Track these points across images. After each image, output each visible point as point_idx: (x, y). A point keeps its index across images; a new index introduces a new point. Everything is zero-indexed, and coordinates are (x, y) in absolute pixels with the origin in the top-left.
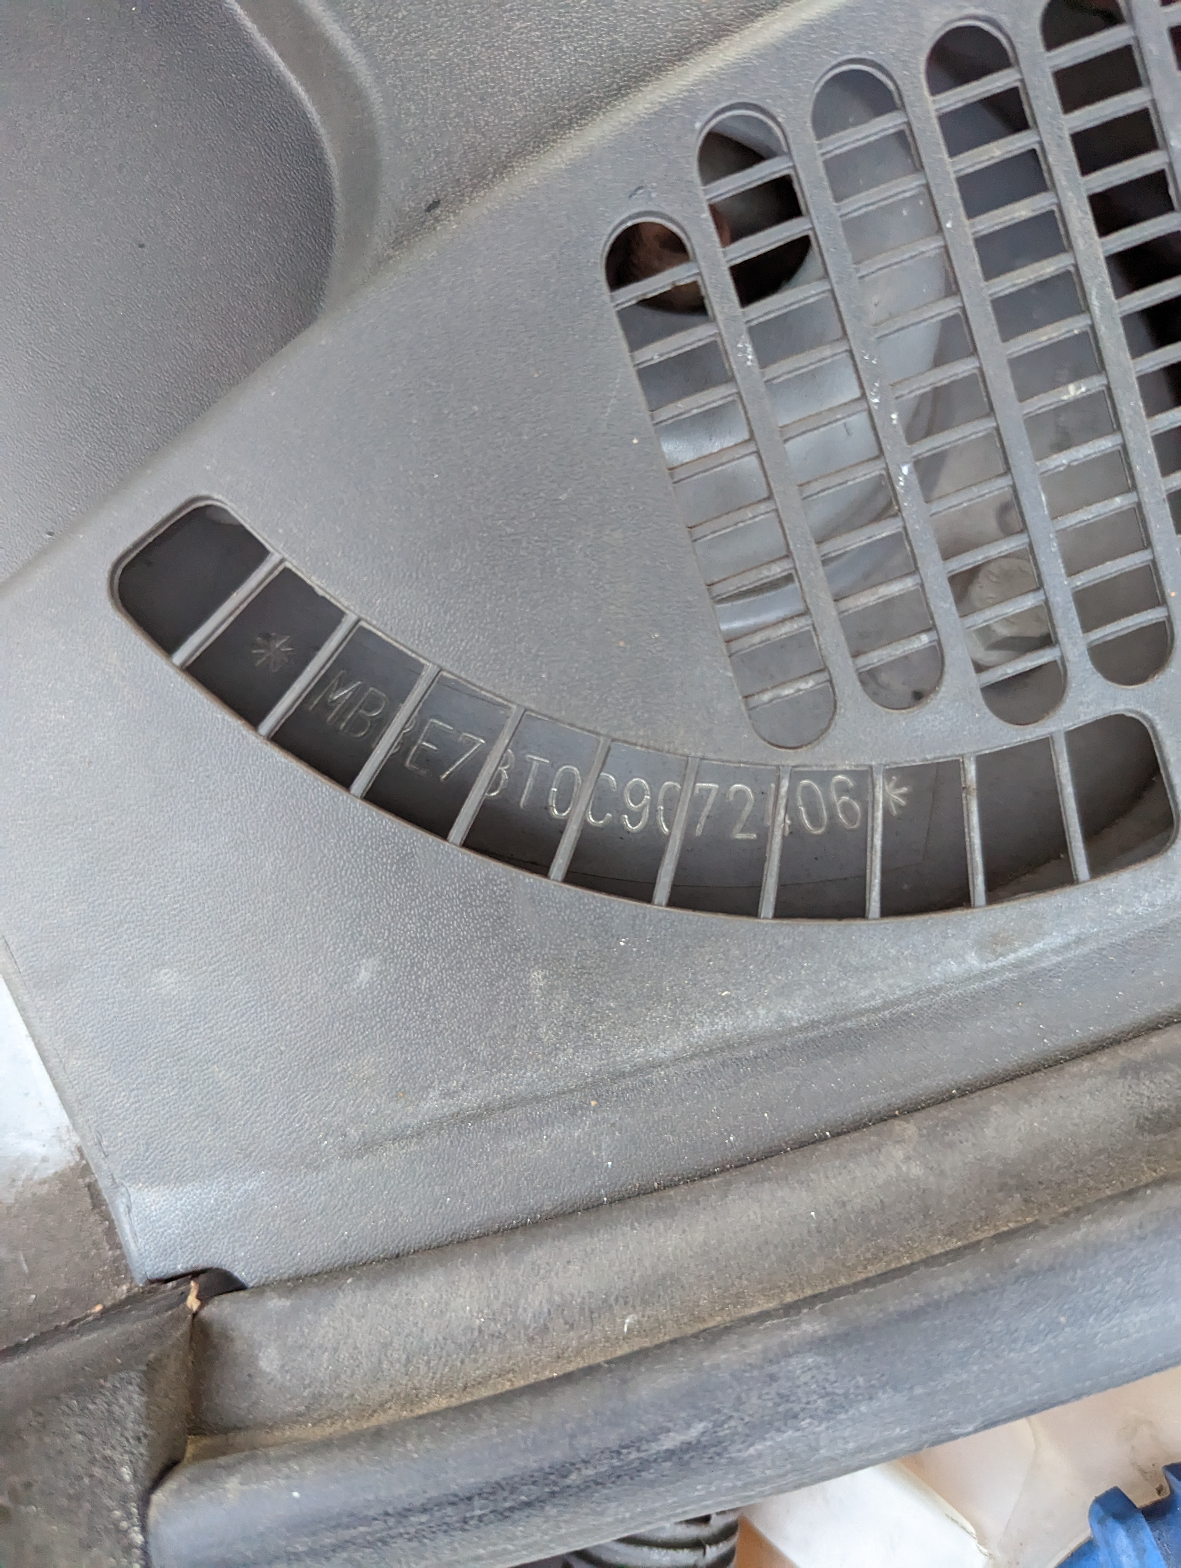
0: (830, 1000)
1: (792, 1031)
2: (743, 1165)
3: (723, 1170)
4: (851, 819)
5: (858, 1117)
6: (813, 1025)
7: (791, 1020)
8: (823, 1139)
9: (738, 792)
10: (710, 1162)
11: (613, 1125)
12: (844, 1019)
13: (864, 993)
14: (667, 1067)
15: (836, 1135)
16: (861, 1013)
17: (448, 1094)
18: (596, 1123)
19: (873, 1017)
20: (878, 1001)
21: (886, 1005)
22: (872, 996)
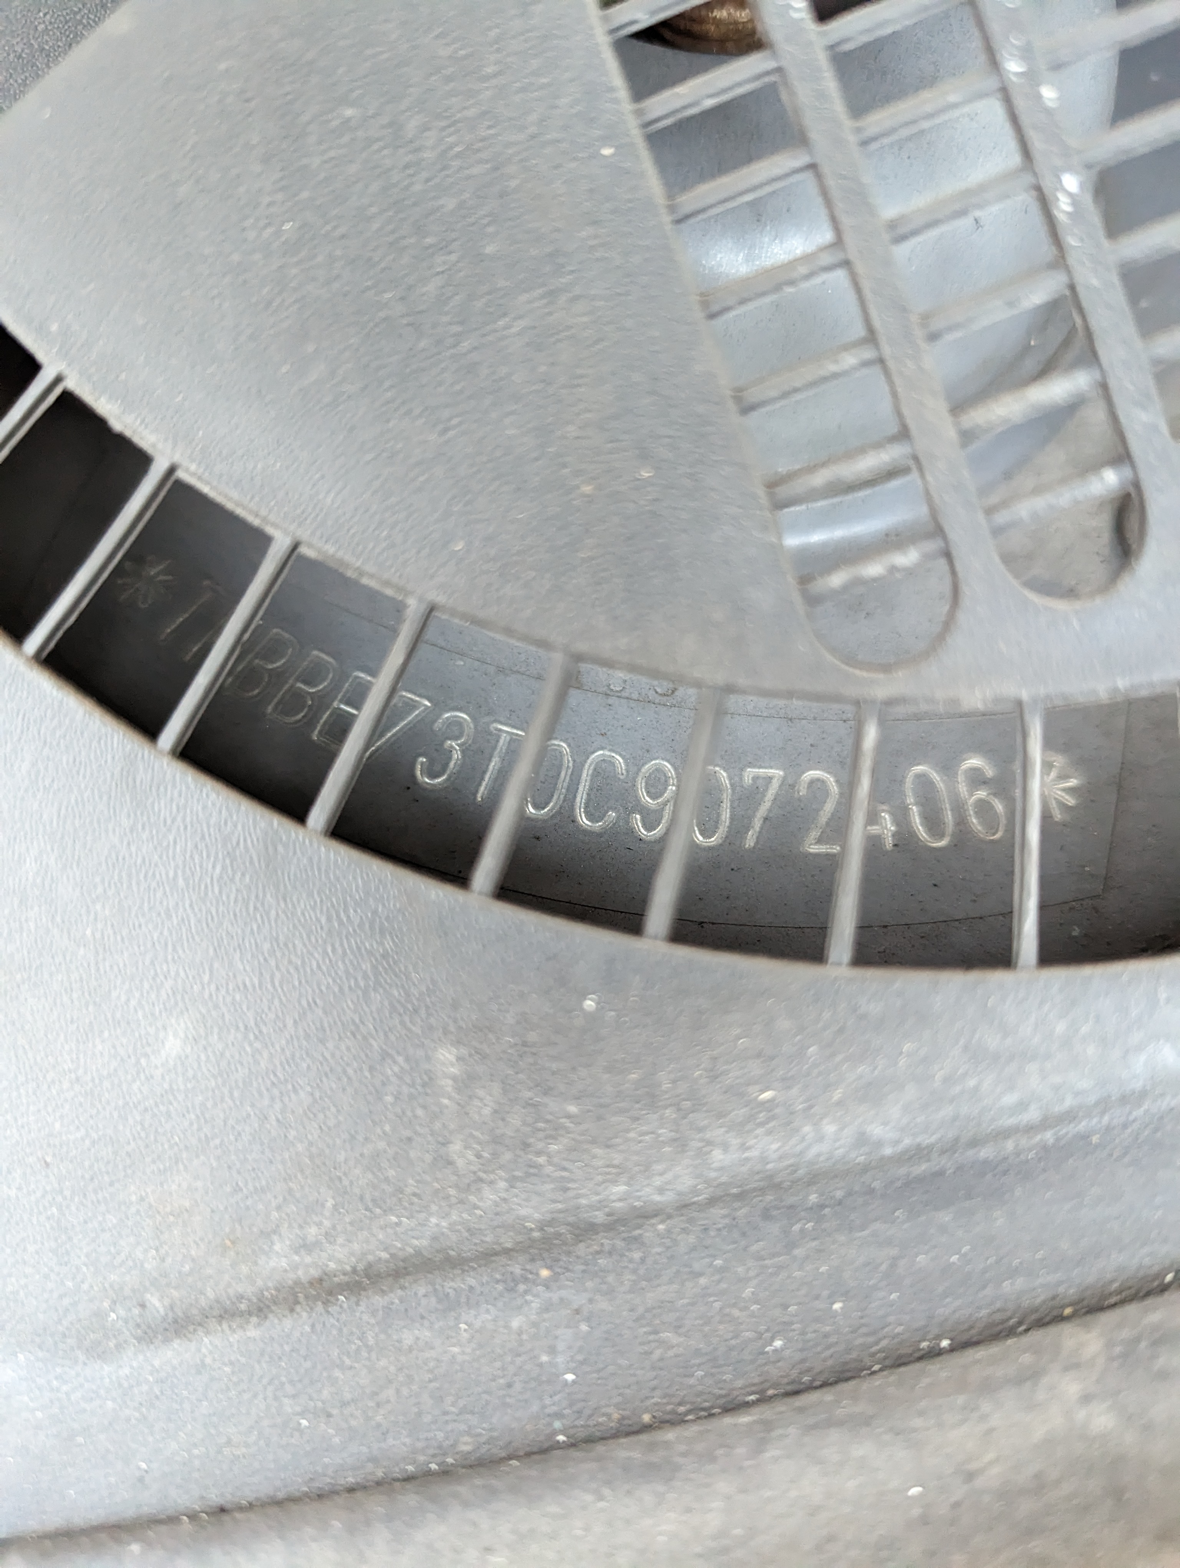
0: (947, 1111)
1: (884, 1163)
2: (796, 1393)
3: (764, 1399)
4: (991, 824)
5: (998, 1317)
6: (919, 1153)
7: (879, 1144)
8: (935, 1353)
9: (812, 782)
10: (739, 1383)
11: (577, 1311)
12: (974, 1143)
13: (1010, 1099)
14: (670, 1217)
15: (961, 1346)
16: (1005, 1134)
17: (305, 1246)
18: (547, 1308)
19: (1024, 1142)
20: (1033, 1115)
21: (1045, 1123)
22: (1022, 1106)
